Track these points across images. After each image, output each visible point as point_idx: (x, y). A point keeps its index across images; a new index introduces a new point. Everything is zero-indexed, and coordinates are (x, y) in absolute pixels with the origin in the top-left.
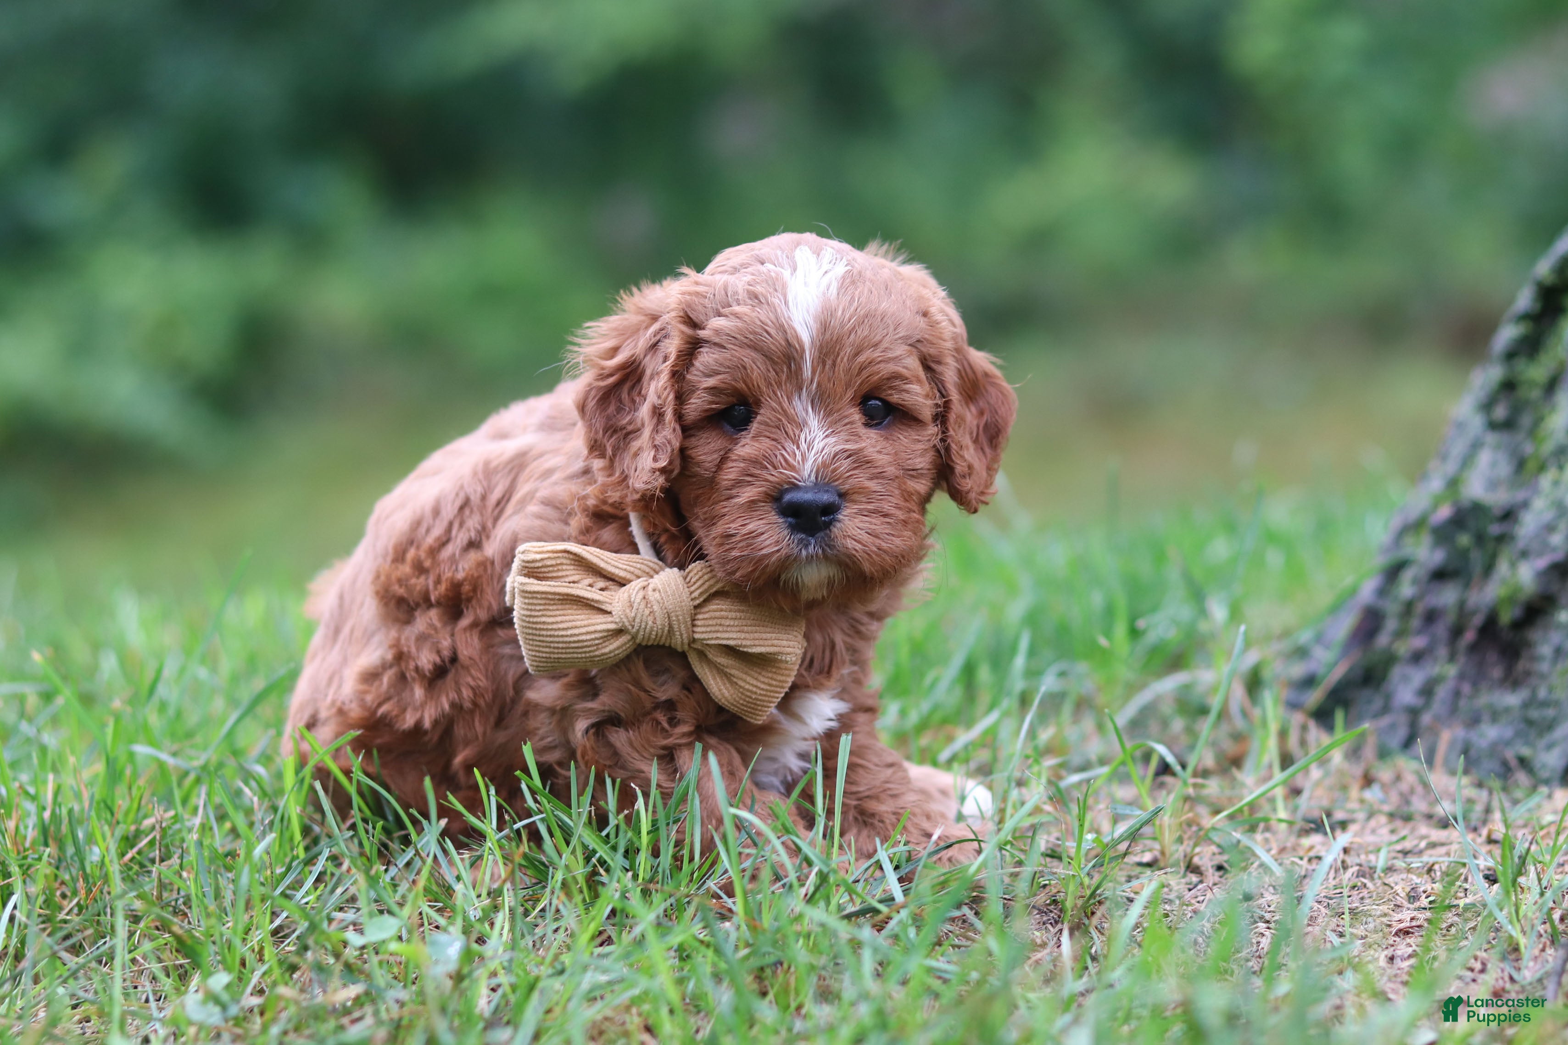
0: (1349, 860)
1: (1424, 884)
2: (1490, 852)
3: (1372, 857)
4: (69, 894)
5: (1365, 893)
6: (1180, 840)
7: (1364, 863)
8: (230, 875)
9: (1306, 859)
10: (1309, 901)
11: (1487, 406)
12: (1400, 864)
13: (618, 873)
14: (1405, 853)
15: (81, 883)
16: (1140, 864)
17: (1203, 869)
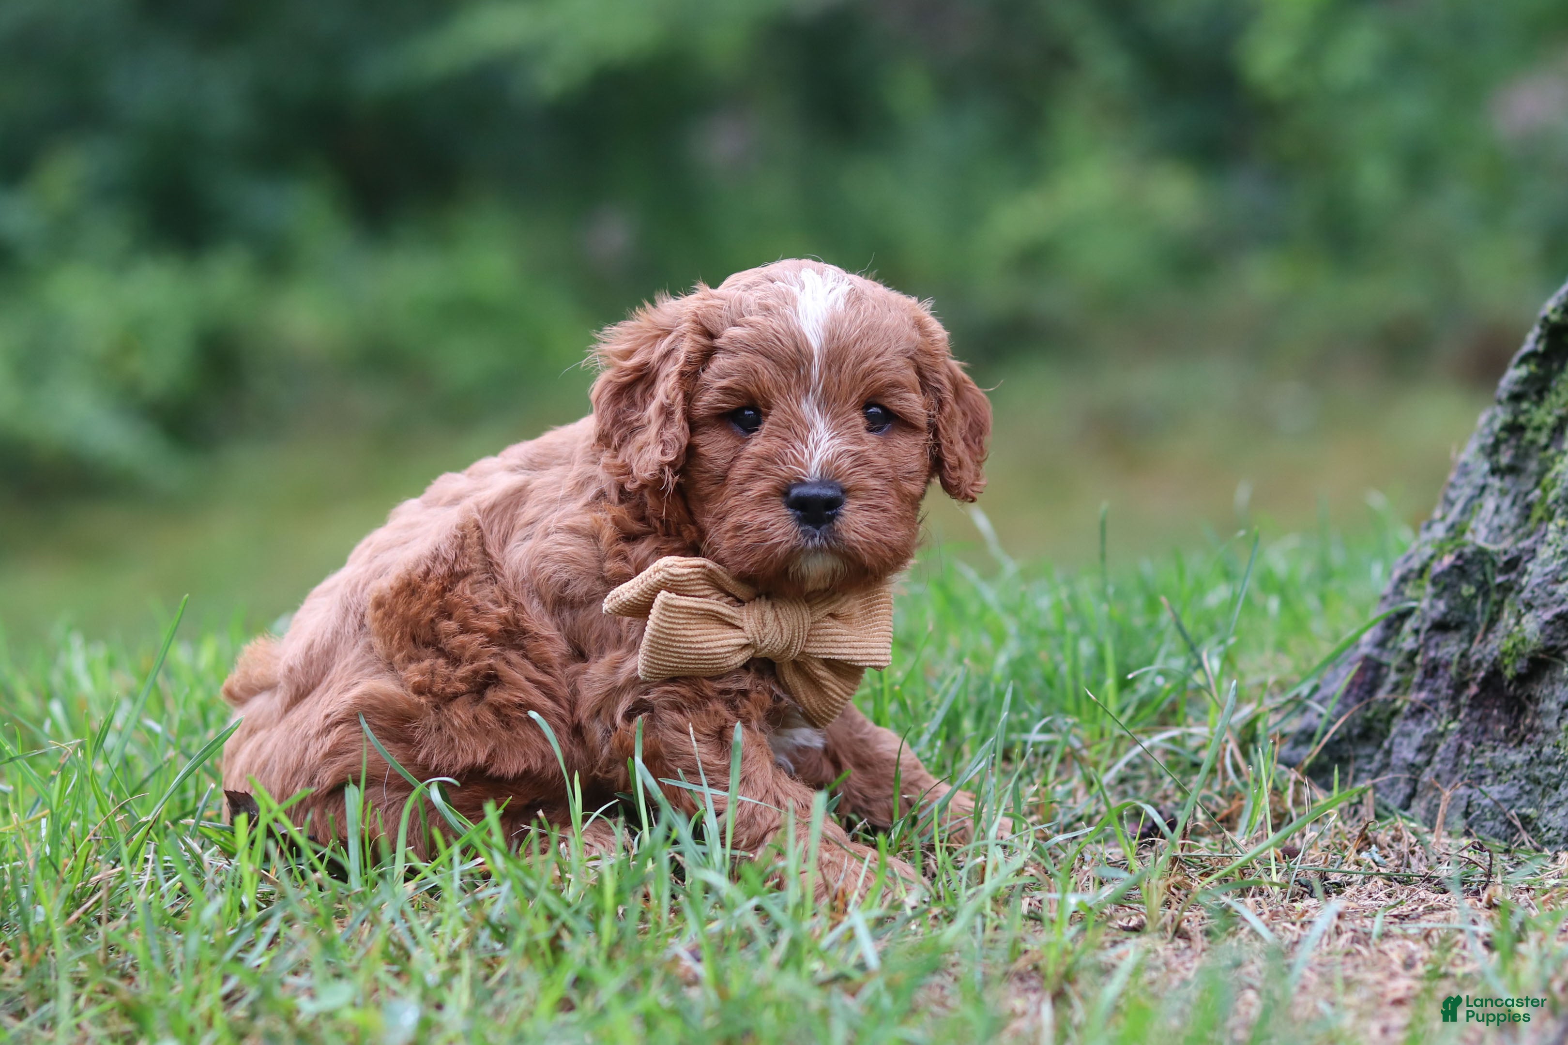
0: (1343, 926)
1: (1421, 951)
2: (1491, 917)
3: (1367, 922)
4: (12, 955)
5: (1359, 960)
6: (1167, 904)
7: (1359, 928)
8: (179, 937)
9: (1298, 924)
10: (1300, 969)
11: (1493, 450)
12: (1396, 929)
13: (582, 937)
14: (1402, 918)
15: (24, 946)
16: (1125, 929)
17: (1191, 934)
